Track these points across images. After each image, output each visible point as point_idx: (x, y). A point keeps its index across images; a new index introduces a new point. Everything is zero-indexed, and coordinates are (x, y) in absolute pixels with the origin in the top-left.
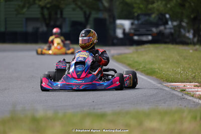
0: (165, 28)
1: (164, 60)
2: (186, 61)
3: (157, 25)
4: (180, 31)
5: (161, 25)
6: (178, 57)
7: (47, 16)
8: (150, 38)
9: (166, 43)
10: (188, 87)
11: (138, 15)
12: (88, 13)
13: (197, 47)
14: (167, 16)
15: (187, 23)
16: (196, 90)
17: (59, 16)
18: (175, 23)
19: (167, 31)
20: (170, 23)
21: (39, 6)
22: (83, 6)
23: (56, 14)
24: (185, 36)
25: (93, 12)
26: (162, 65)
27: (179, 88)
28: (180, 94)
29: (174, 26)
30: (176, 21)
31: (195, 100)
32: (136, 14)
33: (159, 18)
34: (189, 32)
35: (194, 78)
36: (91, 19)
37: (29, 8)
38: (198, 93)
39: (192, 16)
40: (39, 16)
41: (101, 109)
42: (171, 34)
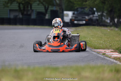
0: (93, 16)
1: (93, 36)
2: (106, 36)
3: (88, 15)
4: (102, 19)
5: (91, 14)
6: (101, 34)
7: (22, 9)
8: (84, 22)
9: (94, 25)
10: (107, 52)
11: (77, 8)
12: (47, 7)
13: (112, 28)
14: (95, 9)
15: (107, 14)
16: (112, 54)
17: (29, 8)
18: (99, 14)
19: (95, 18)
20: (96, 13)
21: (18, 2)
22: (44, 3)
23: (28, 7)
24: (105, 21)
25: (50, 6)
26: (91, 39)
27: (101, 52)
28: (102, 56)
29: (99, 15)
30: (100, 12)
31: (111, 60)
32: (76, 8)
33: (90, 10)
34: (107, 19)
35: (111, 46)
36: (49, 10)
37: (11, 3)
38: (113, 56)
39: (110, 9)
40: (17, 8)
41: (55, 65)
42: (97, 20)
